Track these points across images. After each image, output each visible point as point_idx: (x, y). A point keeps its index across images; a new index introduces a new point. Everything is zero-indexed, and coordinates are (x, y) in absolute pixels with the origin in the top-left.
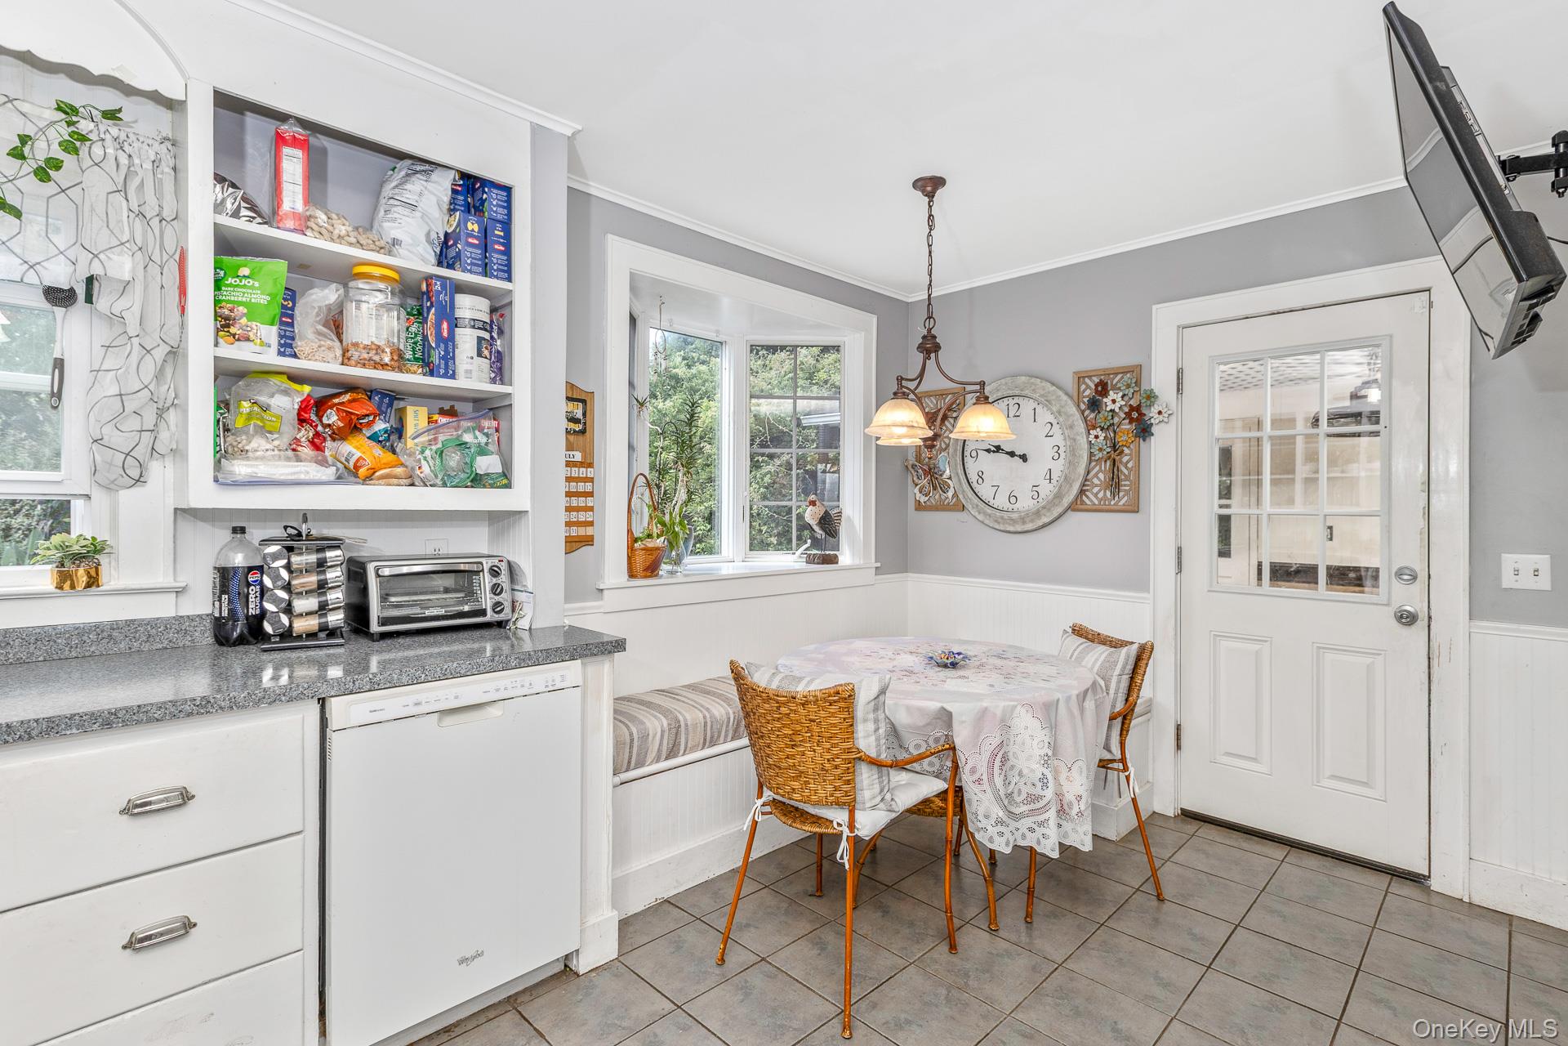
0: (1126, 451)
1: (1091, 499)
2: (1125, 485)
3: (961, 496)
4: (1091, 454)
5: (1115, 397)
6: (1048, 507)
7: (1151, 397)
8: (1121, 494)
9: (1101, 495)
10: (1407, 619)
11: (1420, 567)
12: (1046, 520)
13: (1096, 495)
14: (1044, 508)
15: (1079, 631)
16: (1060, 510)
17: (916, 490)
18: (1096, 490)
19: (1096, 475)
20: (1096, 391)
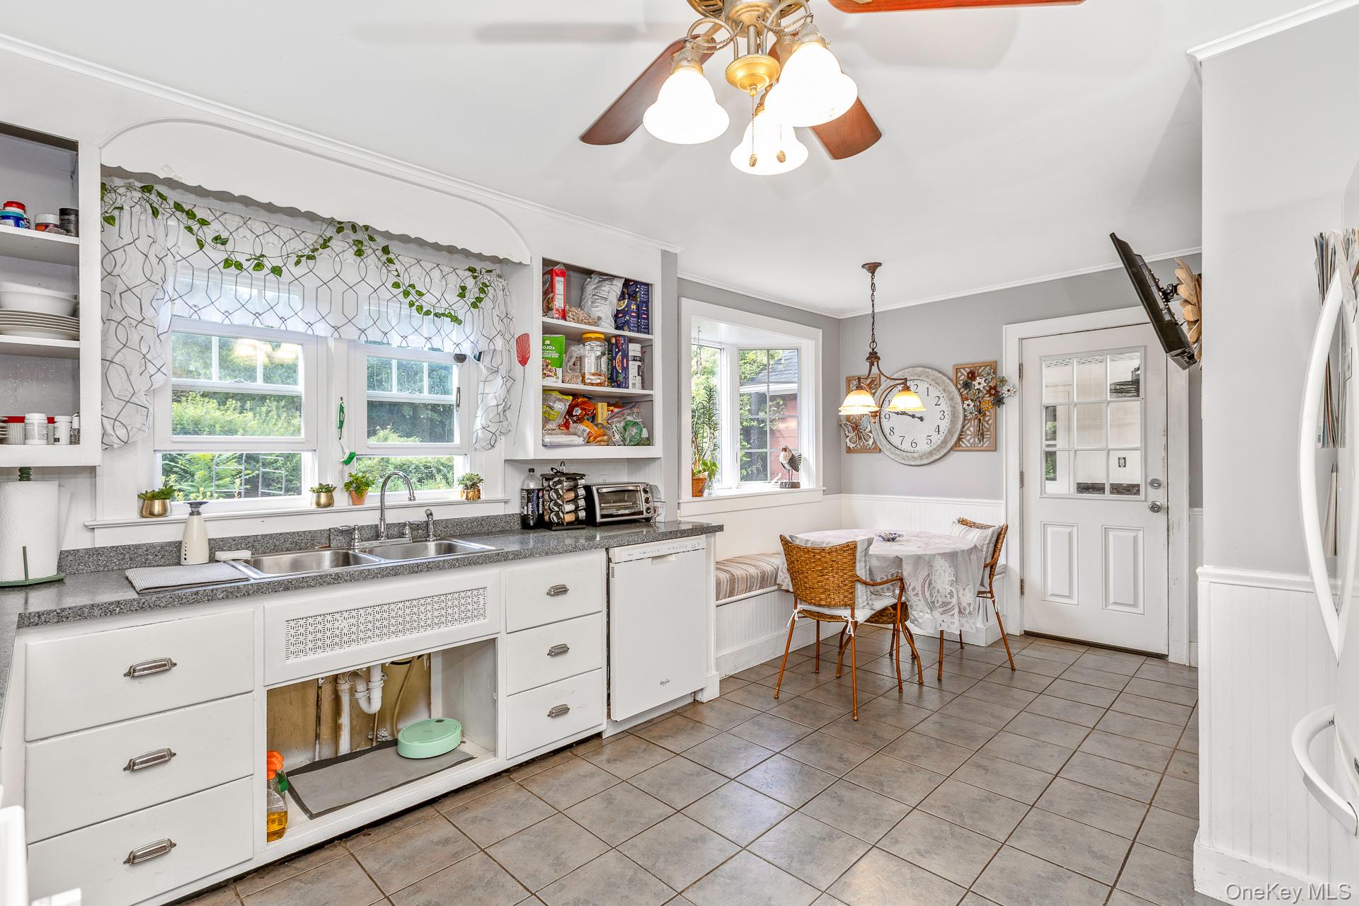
0: (988, 413)
1: (965, 443)
2: (987, 435)
3: (878, 443)
4: (965, 416)
5: (980, 381)
6: (938, 449)
7: (1003, 381)
8: (985, 440)
9: (972, 441)
10: (1155, 508)
11: (1162, 478)
12: (936, 457)
13: (968, 441)
14: (935, 449)
15: (963, 522)
16: (945, 451)
17: (848, 440)
18: (968, 438)
19: (968, 429)
20: (968, 377)
